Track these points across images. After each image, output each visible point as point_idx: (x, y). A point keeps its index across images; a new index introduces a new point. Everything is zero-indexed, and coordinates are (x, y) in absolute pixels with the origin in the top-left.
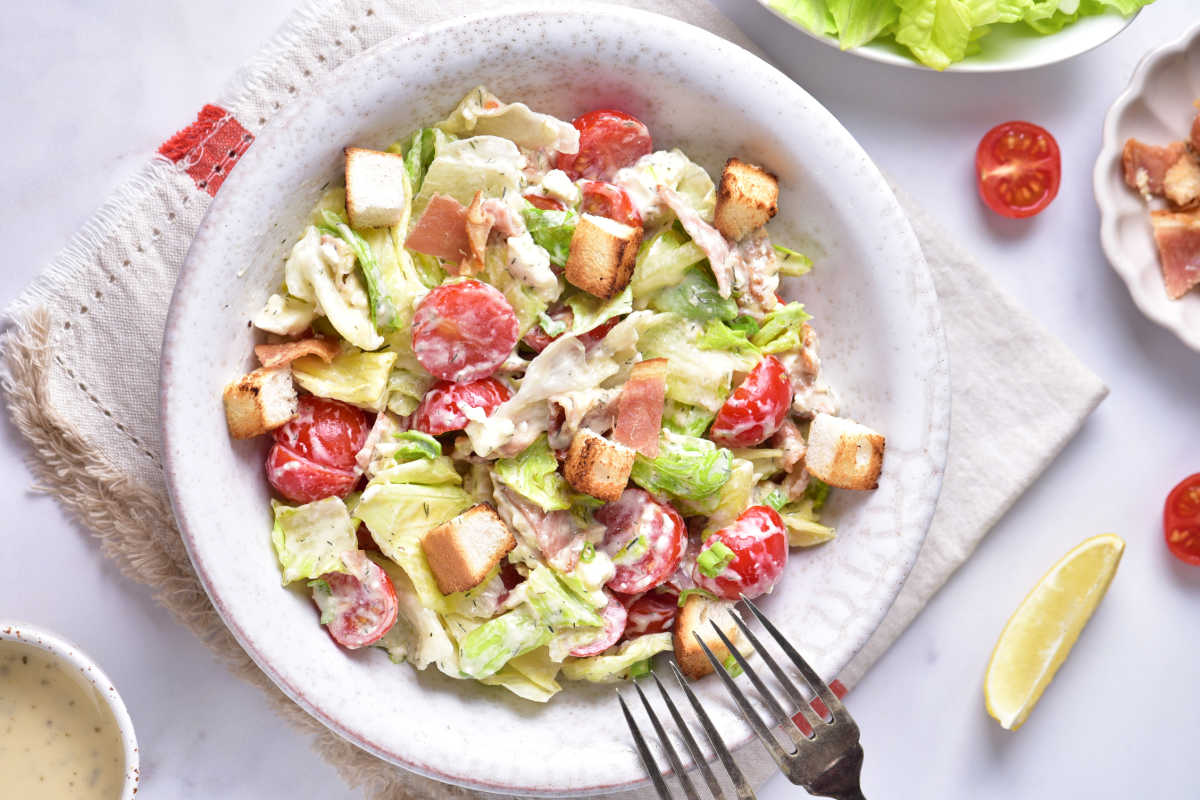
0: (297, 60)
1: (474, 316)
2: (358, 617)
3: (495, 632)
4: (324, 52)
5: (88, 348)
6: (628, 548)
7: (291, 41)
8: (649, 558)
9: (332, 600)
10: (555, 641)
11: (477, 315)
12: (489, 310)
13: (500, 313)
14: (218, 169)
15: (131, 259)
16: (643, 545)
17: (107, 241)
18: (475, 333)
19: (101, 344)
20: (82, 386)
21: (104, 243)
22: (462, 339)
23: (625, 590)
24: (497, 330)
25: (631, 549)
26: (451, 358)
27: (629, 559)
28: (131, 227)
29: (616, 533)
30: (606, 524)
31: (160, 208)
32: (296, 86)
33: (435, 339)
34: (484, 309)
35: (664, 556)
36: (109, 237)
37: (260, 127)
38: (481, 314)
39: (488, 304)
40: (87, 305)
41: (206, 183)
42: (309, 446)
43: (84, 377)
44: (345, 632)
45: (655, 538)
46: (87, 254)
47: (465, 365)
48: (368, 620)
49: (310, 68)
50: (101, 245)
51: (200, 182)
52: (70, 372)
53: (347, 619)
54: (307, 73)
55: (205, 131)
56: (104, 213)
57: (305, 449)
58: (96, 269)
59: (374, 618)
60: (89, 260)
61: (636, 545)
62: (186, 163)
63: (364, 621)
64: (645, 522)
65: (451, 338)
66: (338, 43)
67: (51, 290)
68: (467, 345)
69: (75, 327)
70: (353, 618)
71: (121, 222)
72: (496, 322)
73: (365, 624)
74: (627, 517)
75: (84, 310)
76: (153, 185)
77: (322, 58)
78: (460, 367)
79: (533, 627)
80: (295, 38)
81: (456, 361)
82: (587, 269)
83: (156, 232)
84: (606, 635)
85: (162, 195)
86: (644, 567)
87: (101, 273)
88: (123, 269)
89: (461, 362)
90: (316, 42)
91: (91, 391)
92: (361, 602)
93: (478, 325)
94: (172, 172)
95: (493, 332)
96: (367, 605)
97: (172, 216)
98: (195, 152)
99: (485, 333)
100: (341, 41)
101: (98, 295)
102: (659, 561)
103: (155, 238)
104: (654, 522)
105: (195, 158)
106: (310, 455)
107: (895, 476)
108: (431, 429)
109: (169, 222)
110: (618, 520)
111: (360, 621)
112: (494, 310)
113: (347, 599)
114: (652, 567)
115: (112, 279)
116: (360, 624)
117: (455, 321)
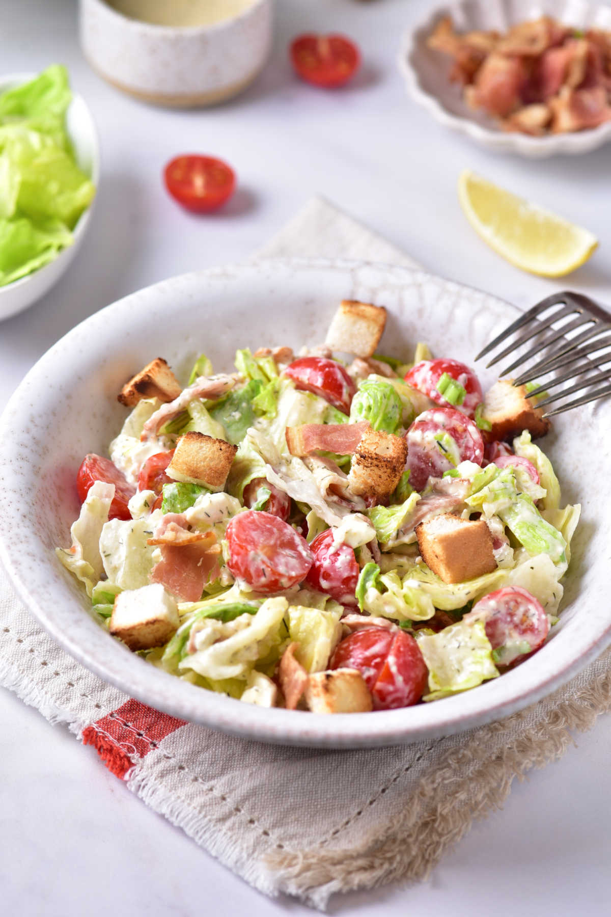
0: (46, 680)
1: (256, 532)
2: (522, 622)
3: (525, 530)
4: (39, 661)
5: (301, 830)
6: (446, 451)
7: (28, 684)
8: (454, 432)
9: (509, 643)
10: (528, 493)
14: (140, 735)
15: (220, 795)
16: (442, 437)
17: (203, 813)
18: (270, 537)
19: (297, 820)
20: (335, 833)
21: (205, 816)
22: (275, 546)
23: (481, 451)
25: (446, 448)
26: (293, 557)
27: (455, 451)
28: (191, 797)
29: (433, 466)
30: (428, 477)
31: (174, 777)
32: (68, 681)
34: (250, 525)
35: (450, 416)
36: (200, 812)
37: (103, 708)
38: (253, 528)
39: (245, 521)
40: (261, 831)
41: (152, 743)
42: (374, 656)
43: (327, 831)
44: (536, 632)
45: (436, 426)
46: (214, 832)
47: (297, 551)
48: (524, 615)
49: (53, 672)
50: (207, 819)
51: (151, 747)
52: (323, 843)
53: (524, 632)
54: (57, 674)
55: (106, 741)
56: (177, 816)
57: (378, 660)
58: (229, 823)
59: (521, 610)
60: (220, 830)
61: (443, 443)
62: (135, 757)
63: (525, 618)
64: (423, 439)
65: (275, 552)
66: (32, 651)
67: (248, 859)
68: (281, 546)
69: (281, 839)
70: (523, 627)
71: (186, 804)
73: (528, 617)
74: (419, 458)
75: (266, 833)
76: (151, 782)
77: (45, 664)
78: (300, 554)
79: (518, 505)
80: (25, 681)
81: (295, 555)
82: (212, 464)
83: (196, 779)
84: (520, 466)
85: (162, 775)
86: (461, 436)
87: (233, 819)
88: (228, 800)
89: (295, 553)
90: (29, 667)
91: (339, 827)
92: (509, 619)
93: (263, 532)
94: (142, 768)
96: (511, 615)
97: (181, 768)
98: (124, 750)
100: (29, 649)
101: (252, 822)
102: (455, 422)
103: (200, 780)
104: (423, 431)
105: (130, 750)
106: (384, 656)
107: (374, 292)
108: (354, 574)
109: (187, 770)
110: (423, 466)
111: (525, 621)
113: (507, 632)
114: (460, 428)
115: (238, 810)
116: (528, 622)
117: (260, 545)
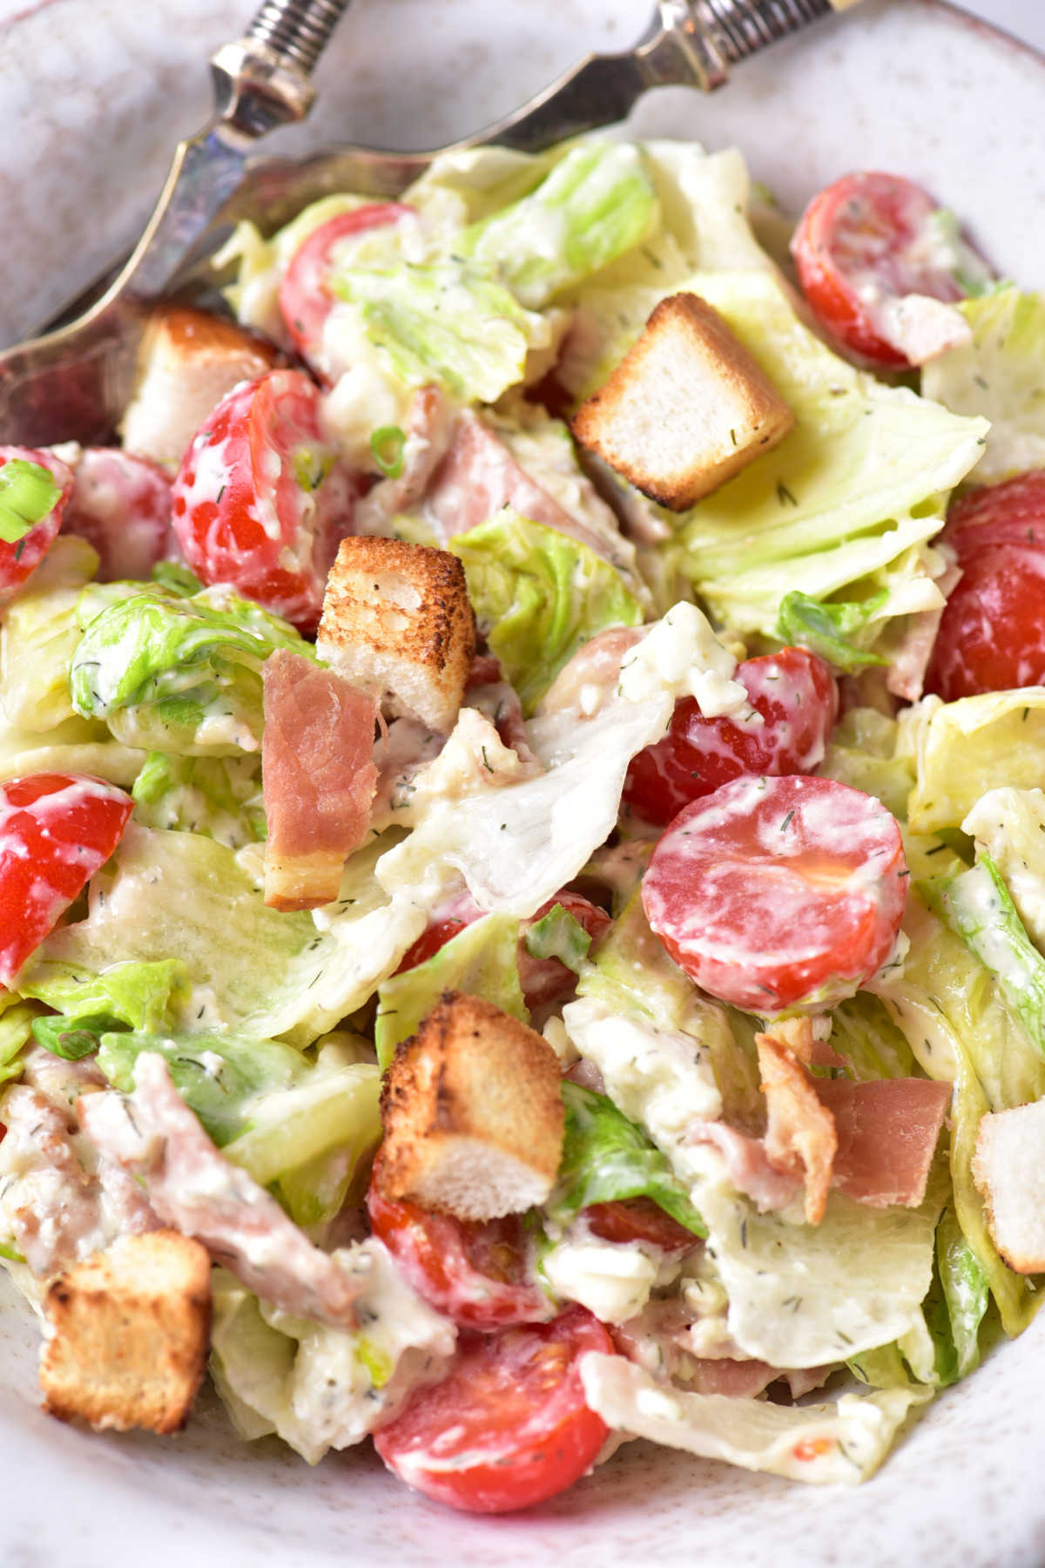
1: (771, 909)
11: (765, 914)
12: (739, 929)
13: (709, 930)
18: (755, 877)
22: (783, 861)
24: (704, 897)
26: (794, 819)
33: (849, 845)
34: (751, 928)
38: (755, 918)
47: (755, 812)
65: (811, 856)
68: (765, 853)
72: (711, 911)
78: (767, 809)
81: (780, 819)
89: (768, 819)
93: (755, 896)
95: (711, 890)
99: (730, 883)
112: (725, 933)
117: (816, 890)
